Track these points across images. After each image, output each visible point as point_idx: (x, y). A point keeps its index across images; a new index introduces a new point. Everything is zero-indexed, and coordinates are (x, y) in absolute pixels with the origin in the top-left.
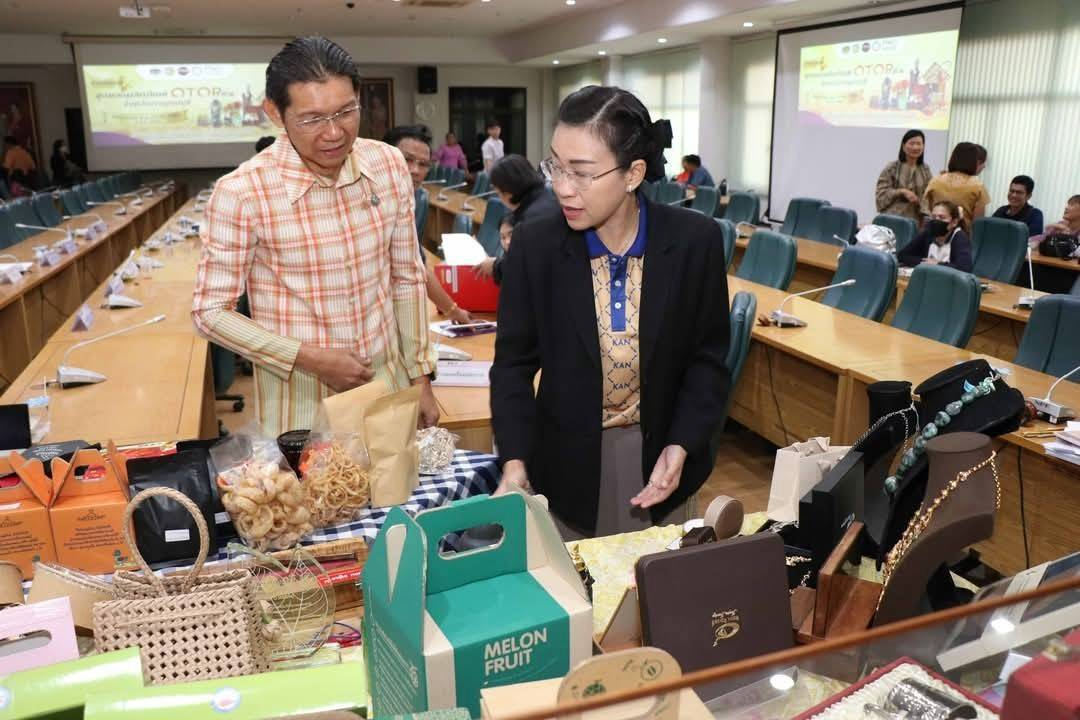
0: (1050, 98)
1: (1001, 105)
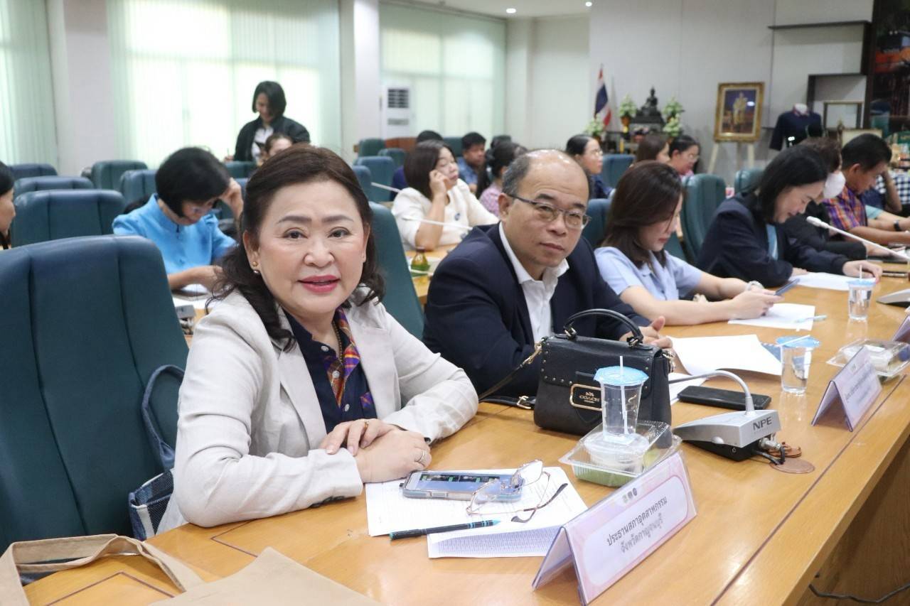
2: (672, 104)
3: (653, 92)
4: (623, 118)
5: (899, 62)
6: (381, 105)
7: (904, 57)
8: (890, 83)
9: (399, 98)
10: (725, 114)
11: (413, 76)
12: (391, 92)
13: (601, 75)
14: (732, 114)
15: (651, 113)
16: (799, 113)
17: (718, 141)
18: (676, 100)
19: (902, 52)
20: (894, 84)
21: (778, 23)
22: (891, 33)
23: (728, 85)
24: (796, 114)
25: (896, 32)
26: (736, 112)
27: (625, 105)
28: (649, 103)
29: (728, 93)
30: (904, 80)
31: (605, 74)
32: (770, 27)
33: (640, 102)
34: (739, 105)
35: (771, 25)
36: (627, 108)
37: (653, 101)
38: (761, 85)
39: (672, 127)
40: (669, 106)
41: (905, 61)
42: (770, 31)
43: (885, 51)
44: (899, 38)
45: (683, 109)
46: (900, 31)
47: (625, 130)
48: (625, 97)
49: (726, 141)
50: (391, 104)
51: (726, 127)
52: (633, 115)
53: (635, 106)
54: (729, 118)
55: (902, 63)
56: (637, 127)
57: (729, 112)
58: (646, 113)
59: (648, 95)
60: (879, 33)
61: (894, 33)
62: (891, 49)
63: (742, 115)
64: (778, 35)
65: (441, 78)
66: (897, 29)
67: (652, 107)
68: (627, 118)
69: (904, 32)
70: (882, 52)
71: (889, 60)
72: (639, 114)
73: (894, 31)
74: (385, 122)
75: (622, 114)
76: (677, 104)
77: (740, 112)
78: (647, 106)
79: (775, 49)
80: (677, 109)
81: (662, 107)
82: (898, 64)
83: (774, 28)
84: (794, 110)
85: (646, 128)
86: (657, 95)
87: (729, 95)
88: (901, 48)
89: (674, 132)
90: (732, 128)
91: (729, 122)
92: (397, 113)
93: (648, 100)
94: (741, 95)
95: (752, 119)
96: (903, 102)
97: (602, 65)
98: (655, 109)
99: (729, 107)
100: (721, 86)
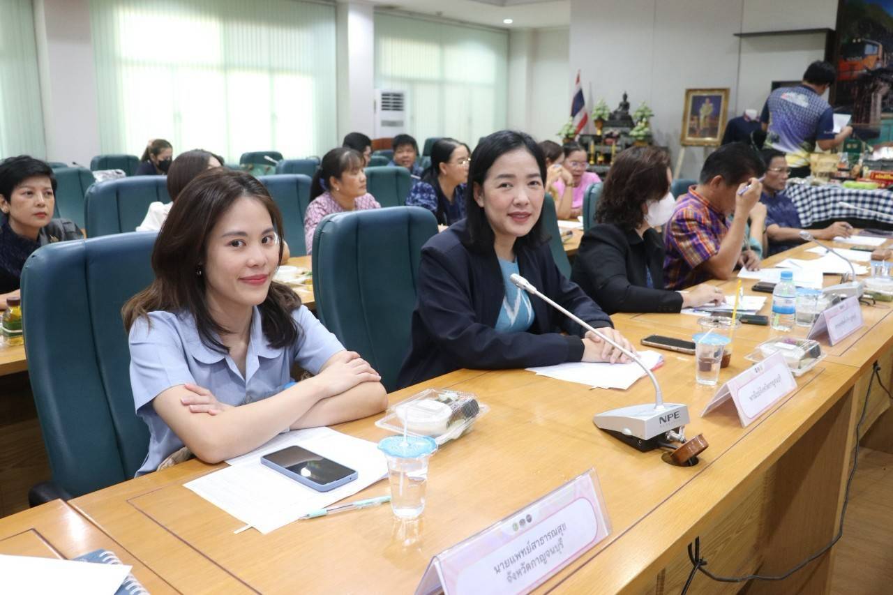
2: (642, 108)
3: (625, 97)
4: (596, 121)
5: (862, 70)
6: (375, 108)
7: (866, 64)
8: (852, 91)
9: (393, 102)
10: (692, 119)
11: (412, 82)
12: (385, 96)
13: (578, 80)
14: (698, 119)
15: (623, 117)
16: (749, 118)
17: (684, 145)
18: (645, 105)
19: (865, 59)
20: (856, 92)
21: (745, 31)
22: (854, 41)
23: (695, 90)
24: (746, 119)
25: (859, 40)
26: (702, 117)
27: (598, 110)
28: (621, 108)
29: (695, 98)
30: (866, 88)
31: (582, 79)
32: (736, 35)
33: (613, 106)
34: (706, 110)
35: (738, 32)
36: (600, 112)
37: (625, 106)
38: (726, 91)
39: (638, 131)
40: (639, 111)
41: (868, 70)
42: (737, 39)
43: (848, 59)
44: (863, 45)
45: (652, 113)
46: (863, 39)
47: (599, 133)
48: (599, 102)
49: (692, 145)
50: (385, 107)
51: (693, 131)
52: (606, 119)
53: (609, 110)
54: (695, 122)
55: (865, 71)
56: (608, 131)
57: (695, 117)
58: (618, 117)
59: (621, 100)
60: (844, 41)
61: (857, 42)
62: (854, 57)
63: (707, 120)
64: (744, 41)
65: (441, 83)
66: (861, 37)
67: (625, 112)
68: (600, 122)
69: (866, 40)
70: (845, 60)
71: (852, 68)
72: (612, 117)
73: (857, 40)
74: (379, 123)
75: (596, 118)
76: (646, 108)
77: (705, 117)
78: (620, 110)
79: (743, 55)
80: (647, 113)
81: (632, 112)
82: (860, 72)
83: (741, 35)
84: (745, 115)
85: (616, 132)
86: (629, 100)
87: (696, 100)
88: (864, 56)
89: (639, 136)
90: (698, 133)
91: (696, 127)
92: (392, 115)
93: (621, 105)
94: (707, 100)
95: (717, 124)
96: (865, 109)
97: (580, 71)
98: (627, 113)
99: (695, 112)
100: (689, 91)
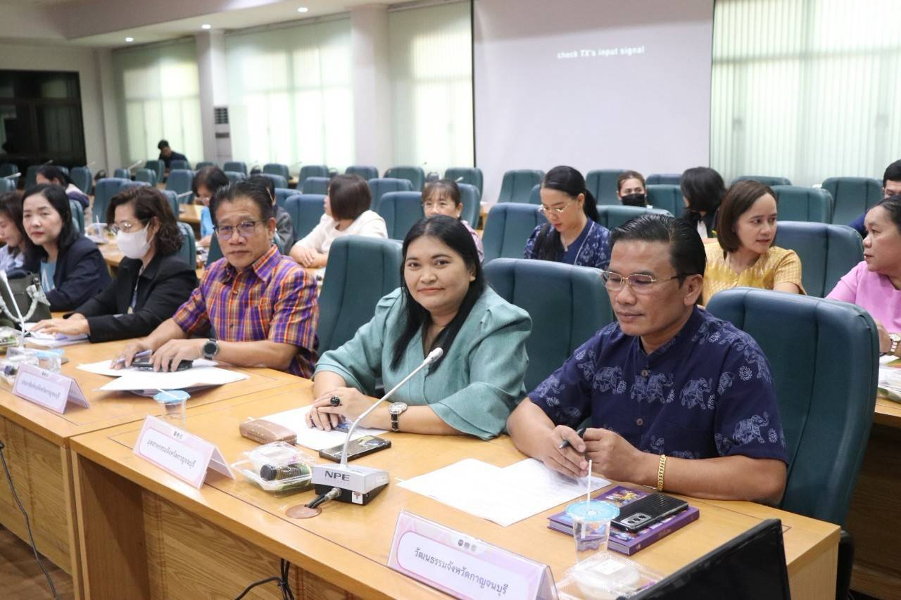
0: (805, 56)
1: (750, 66)
